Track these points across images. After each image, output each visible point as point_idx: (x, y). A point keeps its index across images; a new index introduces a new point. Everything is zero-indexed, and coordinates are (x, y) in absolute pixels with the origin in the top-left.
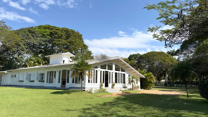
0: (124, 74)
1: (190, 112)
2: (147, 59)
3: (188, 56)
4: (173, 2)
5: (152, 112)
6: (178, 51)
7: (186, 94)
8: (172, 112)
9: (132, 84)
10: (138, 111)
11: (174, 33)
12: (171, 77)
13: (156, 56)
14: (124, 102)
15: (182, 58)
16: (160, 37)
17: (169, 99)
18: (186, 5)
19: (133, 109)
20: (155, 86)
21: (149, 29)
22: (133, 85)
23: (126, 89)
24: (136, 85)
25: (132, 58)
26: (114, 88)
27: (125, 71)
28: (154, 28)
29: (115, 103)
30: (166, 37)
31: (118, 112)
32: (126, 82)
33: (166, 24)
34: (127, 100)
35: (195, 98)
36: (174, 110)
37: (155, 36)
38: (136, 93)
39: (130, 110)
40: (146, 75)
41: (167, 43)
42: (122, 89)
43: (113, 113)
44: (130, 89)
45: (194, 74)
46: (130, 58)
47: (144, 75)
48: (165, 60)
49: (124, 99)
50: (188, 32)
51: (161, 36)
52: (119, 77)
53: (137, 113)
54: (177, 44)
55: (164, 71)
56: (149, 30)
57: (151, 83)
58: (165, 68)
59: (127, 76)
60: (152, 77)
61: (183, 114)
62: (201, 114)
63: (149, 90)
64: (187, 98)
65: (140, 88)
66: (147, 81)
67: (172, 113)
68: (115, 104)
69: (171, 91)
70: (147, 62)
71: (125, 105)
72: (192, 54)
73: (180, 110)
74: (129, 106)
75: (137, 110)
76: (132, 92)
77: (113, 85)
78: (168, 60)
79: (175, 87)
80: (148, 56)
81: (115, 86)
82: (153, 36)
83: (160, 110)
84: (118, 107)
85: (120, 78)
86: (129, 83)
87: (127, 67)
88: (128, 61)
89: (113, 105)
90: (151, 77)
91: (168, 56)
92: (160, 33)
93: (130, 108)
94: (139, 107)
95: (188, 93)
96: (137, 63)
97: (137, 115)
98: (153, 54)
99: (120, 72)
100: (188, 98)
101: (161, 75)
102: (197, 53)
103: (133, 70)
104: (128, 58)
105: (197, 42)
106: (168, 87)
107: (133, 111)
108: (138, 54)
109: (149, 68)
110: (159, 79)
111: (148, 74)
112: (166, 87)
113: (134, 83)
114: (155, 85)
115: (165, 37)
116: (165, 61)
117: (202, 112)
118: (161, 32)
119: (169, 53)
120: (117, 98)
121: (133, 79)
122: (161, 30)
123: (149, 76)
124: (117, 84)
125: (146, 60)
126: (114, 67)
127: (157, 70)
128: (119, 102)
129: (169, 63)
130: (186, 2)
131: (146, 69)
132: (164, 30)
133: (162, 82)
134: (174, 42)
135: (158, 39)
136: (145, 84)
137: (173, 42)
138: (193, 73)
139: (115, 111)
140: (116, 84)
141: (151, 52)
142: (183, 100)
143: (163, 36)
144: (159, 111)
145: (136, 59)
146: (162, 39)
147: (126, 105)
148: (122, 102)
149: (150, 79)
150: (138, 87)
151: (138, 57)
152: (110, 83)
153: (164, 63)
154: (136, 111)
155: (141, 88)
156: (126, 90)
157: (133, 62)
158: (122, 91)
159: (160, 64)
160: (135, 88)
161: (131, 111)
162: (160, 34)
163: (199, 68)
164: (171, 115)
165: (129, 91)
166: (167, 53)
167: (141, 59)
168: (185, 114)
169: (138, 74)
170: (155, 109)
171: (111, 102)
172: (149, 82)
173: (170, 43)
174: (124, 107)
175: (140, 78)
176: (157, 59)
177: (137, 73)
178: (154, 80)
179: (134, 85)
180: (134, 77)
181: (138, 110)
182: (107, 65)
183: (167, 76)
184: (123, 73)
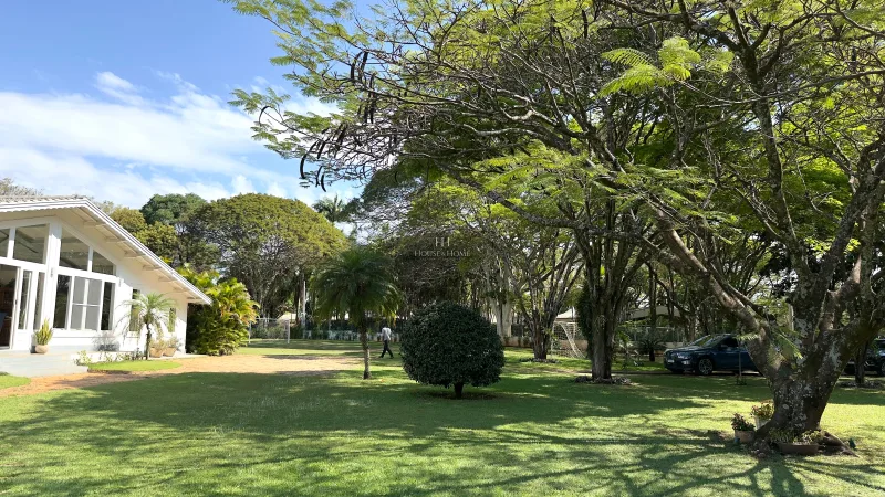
0: (109, 287)
1: (362, 432)
2: (232, 221)
3: (385, 229)
4: (334, 12)
5: (215, 448)
6: (354, 205)
7: (362, 368)
8: (298, 442)
9: (144, 331)
10: (151, 451)
11: (337, 132)
12: (319, 303)
13: (272, 216)
14: (89, 417)
15: (365, 234)
16: (281, 138)
17: (297, 390)
18: (380, 37)
19: (131, 446)
20: (250, 340)
21: (240, 96)
22: (149, 335)
23: (113, 355)
24: (167, 336)
25: (162, 212)
26: (43, 353)
27: (118, 269)
28: (260, 97)
29: (41, 425)
30: (308, 145)
31: (47, 469)
32: (114, 324)
33: (308, 92)
34: (111, 408)
35: (387, 381)
36: (306, 433)
37: (261, 131)
38: (158, 372)
39: (112, 453)
40: (216, 293)
41: (309, 167)
42: (88, 355)
43: (14, 476)
44: (136, 357)
45: (394, 296)
46: (150, 210)
47: (210, 291)
48: (304, 234)
49: (93, 405)
50: (387, 140)
51: (288, 135)
52: (79, 298)
53: (145, 459)
54: (349, 178)
55: (296, 279)
56: (236, 99)
57: (237, 326)
58: (301, 266)
59: (122, 294)
60: (242, 301)
61: (334, 444)
62: (393, 438)
63: (224, 356)
64: (363, 383)
65: (183, 348)
66: (217, 318)
67: (296, 446)
68: (35, 432)
69: (310, 357)
70: (228, 237)
71: (92, 432)
72: (398, 222)
73: (330, 429)
74: (113, 434)
75: (148, 447)
76: (142, 369)
77: (41, 339)
78: (314, 234)
79: (331, 340)
80: (238, 210)
81: (51, 343)
82: (255, 129)
83: (250, 438)
84: (50, 442)
85: (85, 303)
86: (134, 325)
87: (126, 252)
88: (141, 223)
89: (23, 434)
90: (237, 303)
91: (315, 219)
92: (283, 123)
93: (115, 443)
94: (160, 432)
95: (369, 362)
96: (181, 237)
97: (143, 471)
98: (258, 205)
99: (89, 274)
100: (366, 381)
101: (283, 295)
102: (413, 219)
103: (157, 267)
104: (143, 210)
105: (418, 180)
106: (304, 343)
107: (127, 452)
108: (191, 195)
109: (235, 264)
110: (272, 310)
111: (228, 289)
112: (295, 341)
113: (158, 325)
114: (256, 336)
115: (302, 143)
116: (302, 239)
117: (401, 428)
118: (287, 118)
119: (321, 207)
120: (54, 401)
121: (154, 311)
122: (287, 113)
123: (229, 295)
124: (67, 332)
125: (225, 229)
126: (54, 246)
127: (270, 275)
128: (63, 420)
129: (317, 249)
130: (381, 28)
131: (223, 264)
132: (301, 117)
133: (285, 322)
134: (337, 170)
135: (273, 144)
136: (207, 331)
137: (335, 167)
138: (392, 291)
139: (28, 463)
140: (57, 331)
141: (250, 195)
142: (349, 392)
143: (295, 138)
144: (246, 441)
145: (180, 219)
146: (288, 148)
147: (98, 432)
148: (78, 419)
149: (232, 310)
150: (173, 346)
151: (193, 208)
152: (21, 326)
153: (301, 244)
154: (143, 454)
155: (189, 351)
156: (109, 361)
157: (162, 228)
158: (90, 365)
159: (285, 248)
160: (158, 350)
161: (120, 452)
162: (285, 128)
163: (417, 275)
164: (289, 453)
165: (126, 367)
166: (316, 207)
167: (203, 219)
168: (343, 444)
169: (182, 287)
170: (231, 436)
171: (15, 425)
172: (228, 325)
173: (323, 170)
174: (85, 441)
175: (190, 304)
176: (273, 229)
177: (178, 283)
178: (250, 314)
179: (154, 336)
180: (160, 300)
181: (154, 446)
182: (12, 234)
183: (306, 300)
184: (105, 278)
